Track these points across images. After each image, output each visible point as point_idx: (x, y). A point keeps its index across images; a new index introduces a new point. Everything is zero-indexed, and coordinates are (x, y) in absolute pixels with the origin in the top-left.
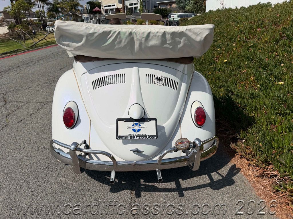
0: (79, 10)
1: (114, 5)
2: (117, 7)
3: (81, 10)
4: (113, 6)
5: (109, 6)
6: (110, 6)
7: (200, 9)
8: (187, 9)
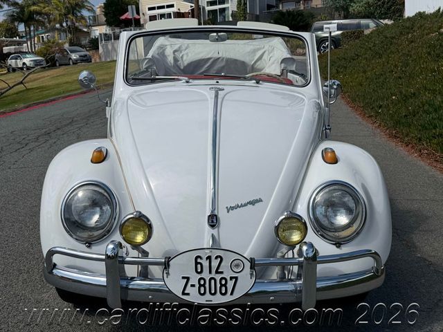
0: (83, 18)
1: (172, 6)
2: (179, 9)
3: (89, 19)
4: (169, 6)
5: (160, 8)
6: (162, 7)
7: (389, 9)
8: (354, 10)
